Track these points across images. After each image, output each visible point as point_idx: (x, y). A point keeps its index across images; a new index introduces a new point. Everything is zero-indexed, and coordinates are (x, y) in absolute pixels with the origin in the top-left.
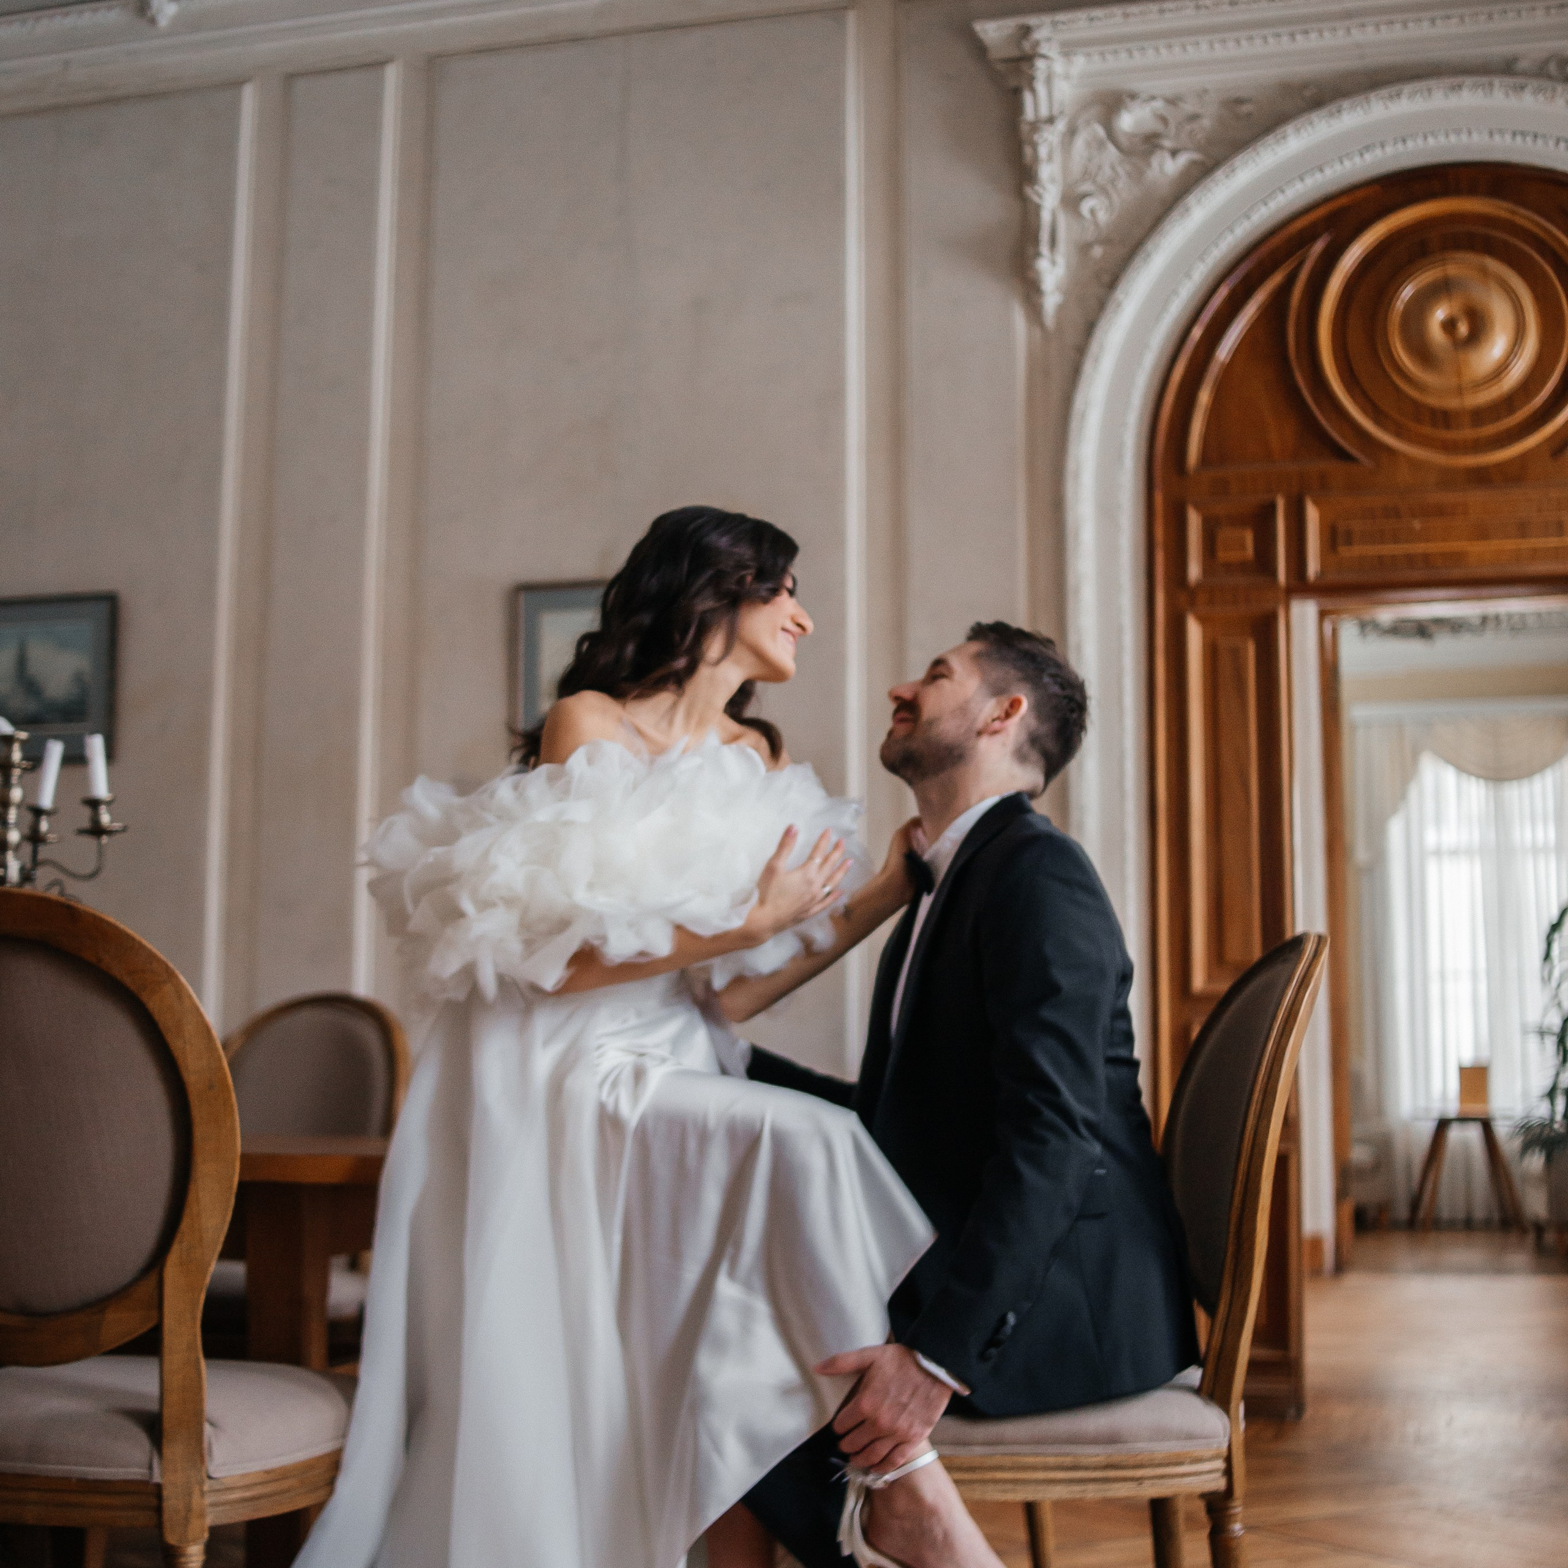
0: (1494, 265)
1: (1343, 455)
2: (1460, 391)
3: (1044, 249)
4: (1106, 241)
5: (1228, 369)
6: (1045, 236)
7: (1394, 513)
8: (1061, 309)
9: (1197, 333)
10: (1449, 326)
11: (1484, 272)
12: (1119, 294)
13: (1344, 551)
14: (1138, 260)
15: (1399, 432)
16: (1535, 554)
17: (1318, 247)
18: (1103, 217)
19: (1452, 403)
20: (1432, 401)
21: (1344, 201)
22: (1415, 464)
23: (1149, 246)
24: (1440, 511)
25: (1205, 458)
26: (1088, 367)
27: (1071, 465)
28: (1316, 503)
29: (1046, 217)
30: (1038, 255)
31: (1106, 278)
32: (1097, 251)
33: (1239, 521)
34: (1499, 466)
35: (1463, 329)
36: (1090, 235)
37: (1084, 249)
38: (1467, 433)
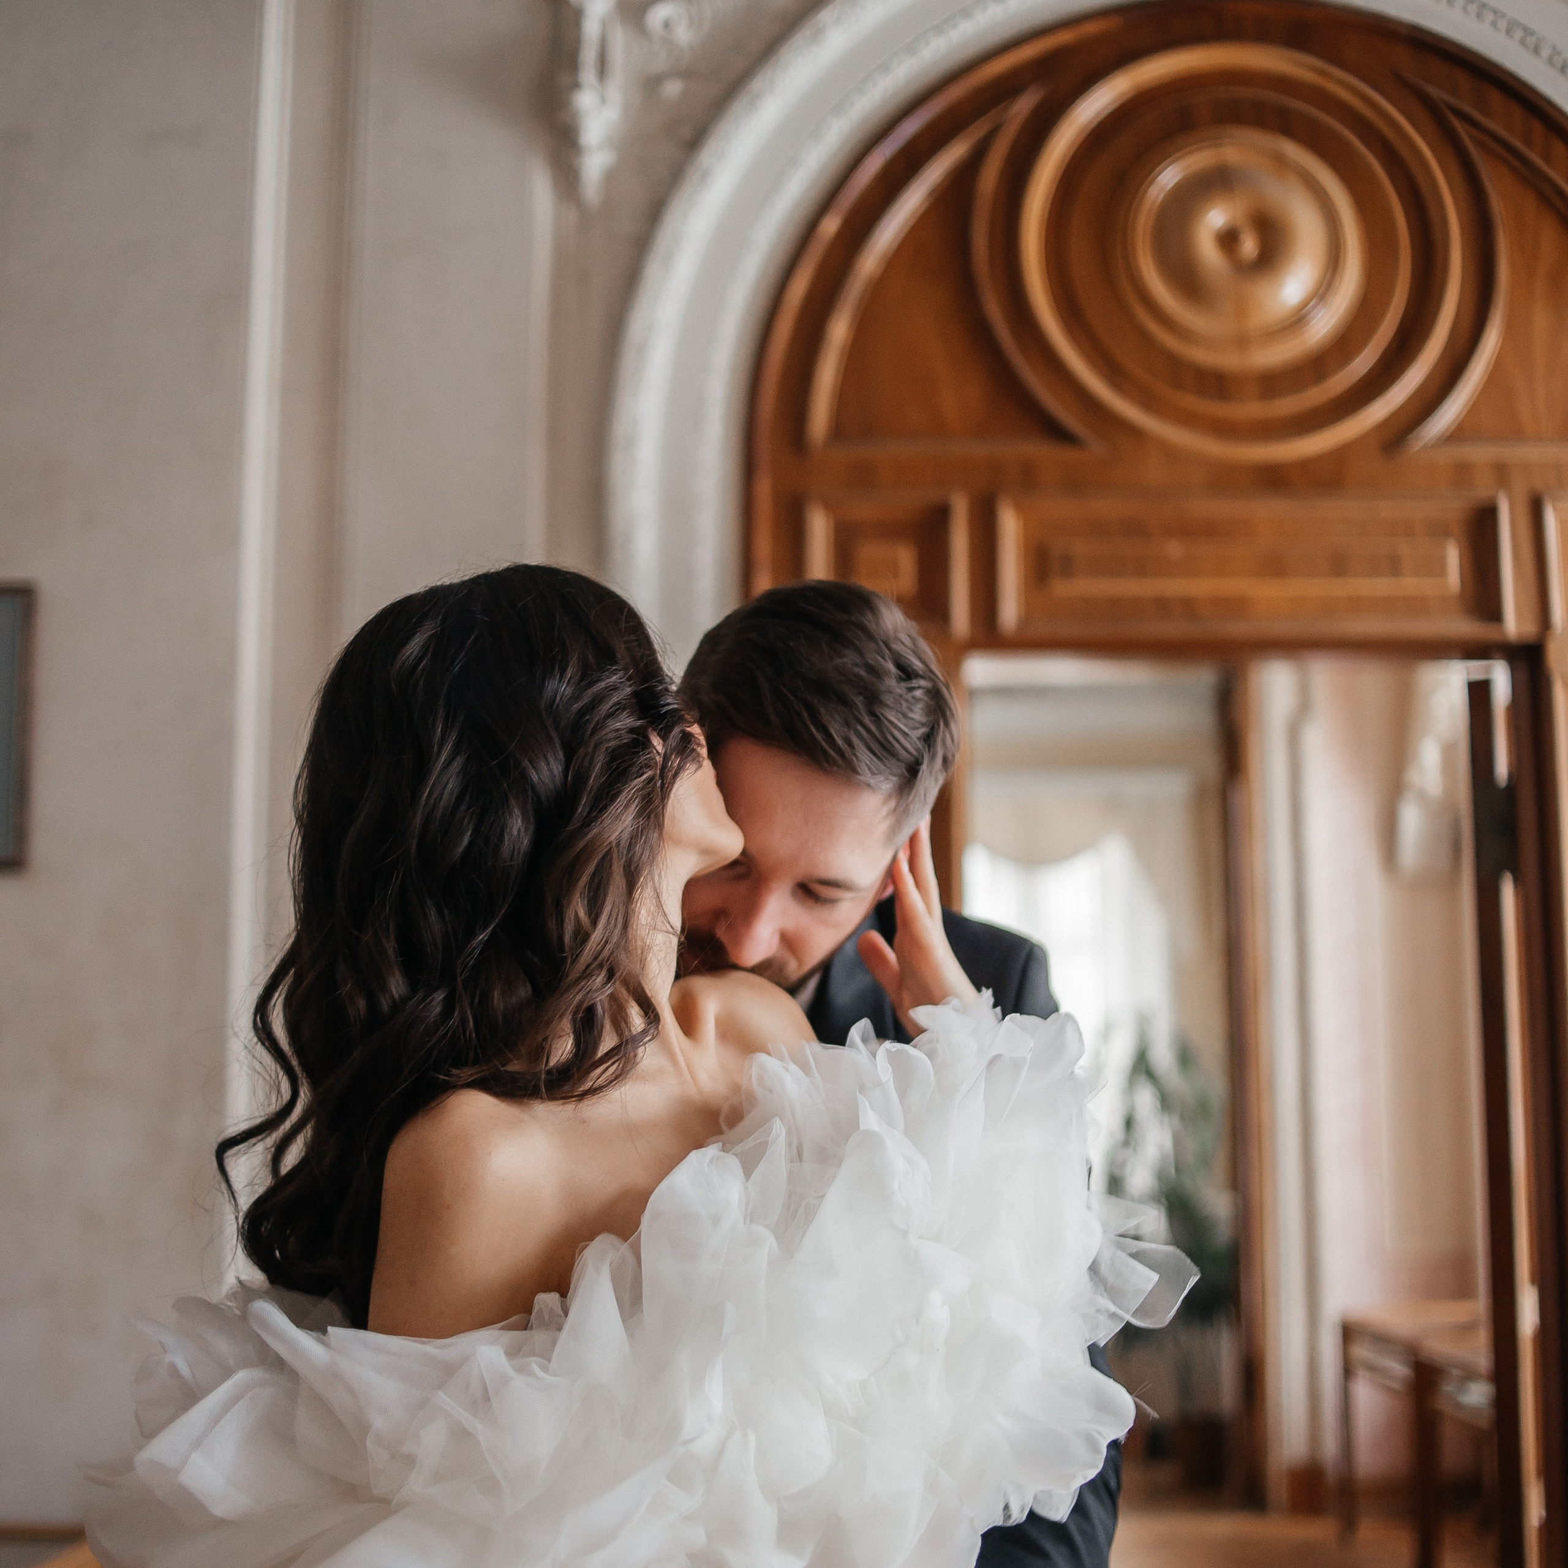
0: (1293, 151)
1: (1057, 433)
2: (1242, 341)
3: (588, 74)
4: (686, 74)
5: (878, 287)
6: (588, 56)
7: (1135, 529)
8: (611, 176)
9: (831, 226)
10: (1228, 239)
11: (1280, 162)
12: (706, 156)
13: (1064, 589)
14: (737, 107)
15: (1148, 401)
16: (1356, 605)
17: (1023, 105)
18: (683, 35)
19: (1228, 360)
20: (1200, 355)
21: (1065, 37)
22: (1172, 454)
23: (757, 84)
24: (1210, 530)
25: (838, 431)
26: (653, 270)
27: (620, 429)
28: (1021, 509)
29: (591, 28)
30: (576, 85)
31: (686, 131)
32: (673, 89)
33: (891, 531)
34: (1305, 465)
35: (1249, 246)
36: (660, 64)
37: (651, 84)
38: (1251, 409)
